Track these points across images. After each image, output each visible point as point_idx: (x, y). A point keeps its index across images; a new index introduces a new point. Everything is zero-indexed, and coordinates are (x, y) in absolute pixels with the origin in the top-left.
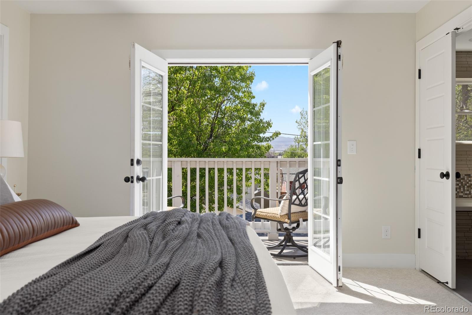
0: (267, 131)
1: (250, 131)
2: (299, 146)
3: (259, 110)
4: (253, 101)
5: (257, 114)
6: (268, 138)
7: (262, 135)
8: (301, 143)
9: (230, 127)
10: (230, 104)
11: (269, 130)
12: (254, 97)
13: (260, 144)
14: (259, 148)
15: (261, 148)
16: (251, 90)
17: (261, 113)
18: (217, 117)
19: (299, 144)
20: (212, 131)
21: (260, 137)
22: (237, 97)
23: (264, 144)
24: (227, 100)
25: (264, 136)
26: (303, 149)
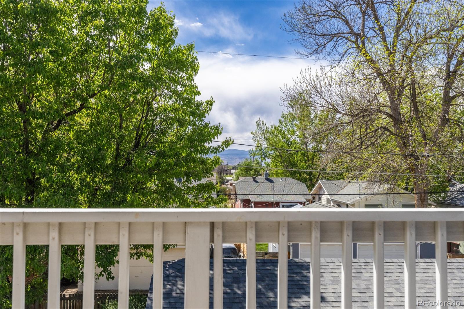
0: (215, 139)
1: (191, 139)
2: (254, 159)
3: (205, 110)
4: (198, 98)
5: (201, 116)
6: (216, 148)
7: (207, 145)
8: (256, 157)
9: (163, 132)
10: (164, 101)
11: (217, 138)
12: (199, 93)
13: (204, 156)
14: (203, 162)
15: (206, 162)
16: (195, 83)
17: (207, 115)
18: (146, 119)
19: (254, 158)
20: (139, 136)
21: (204, 146)
22: (175, 92)
23: (212, 157)
24: (160, 95)
25: (209, 146)
26: (258, 163)
